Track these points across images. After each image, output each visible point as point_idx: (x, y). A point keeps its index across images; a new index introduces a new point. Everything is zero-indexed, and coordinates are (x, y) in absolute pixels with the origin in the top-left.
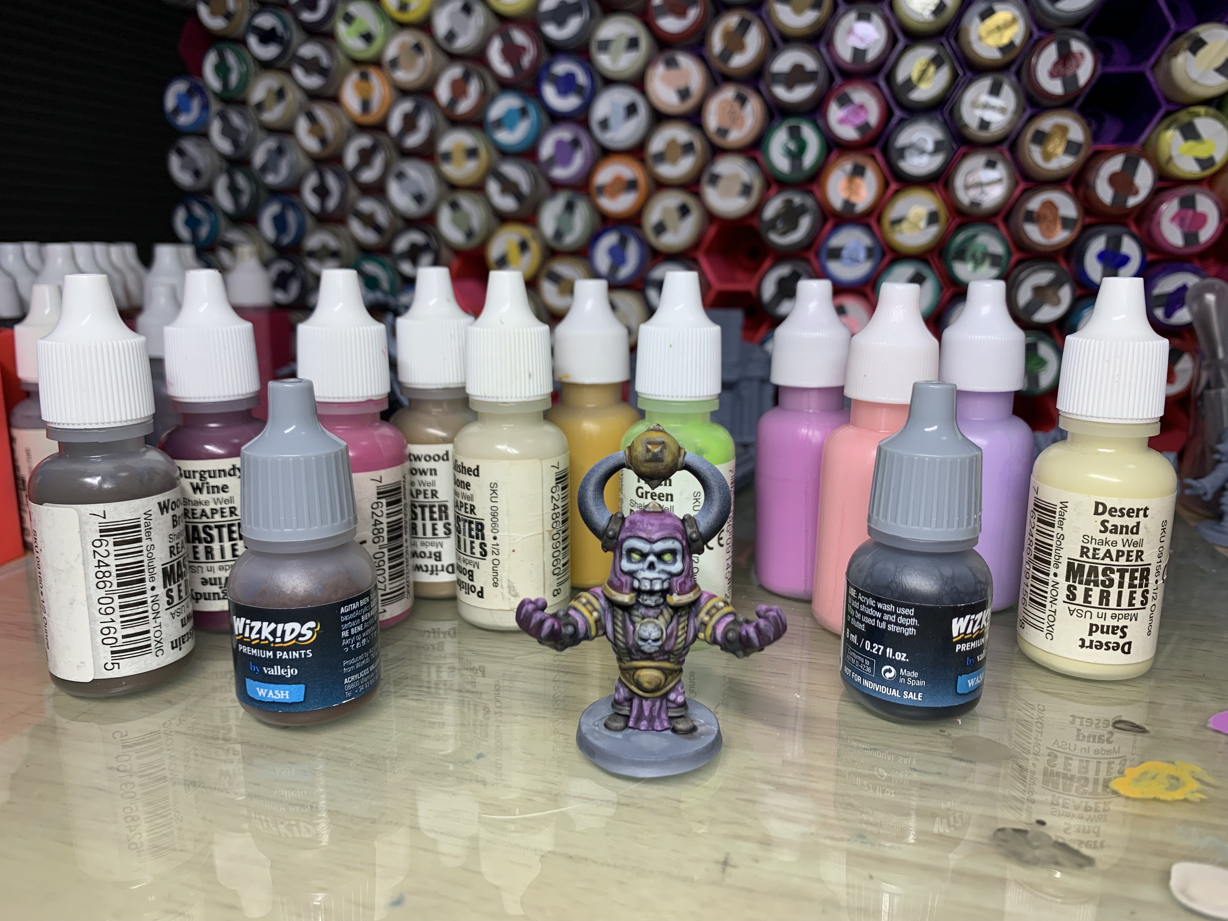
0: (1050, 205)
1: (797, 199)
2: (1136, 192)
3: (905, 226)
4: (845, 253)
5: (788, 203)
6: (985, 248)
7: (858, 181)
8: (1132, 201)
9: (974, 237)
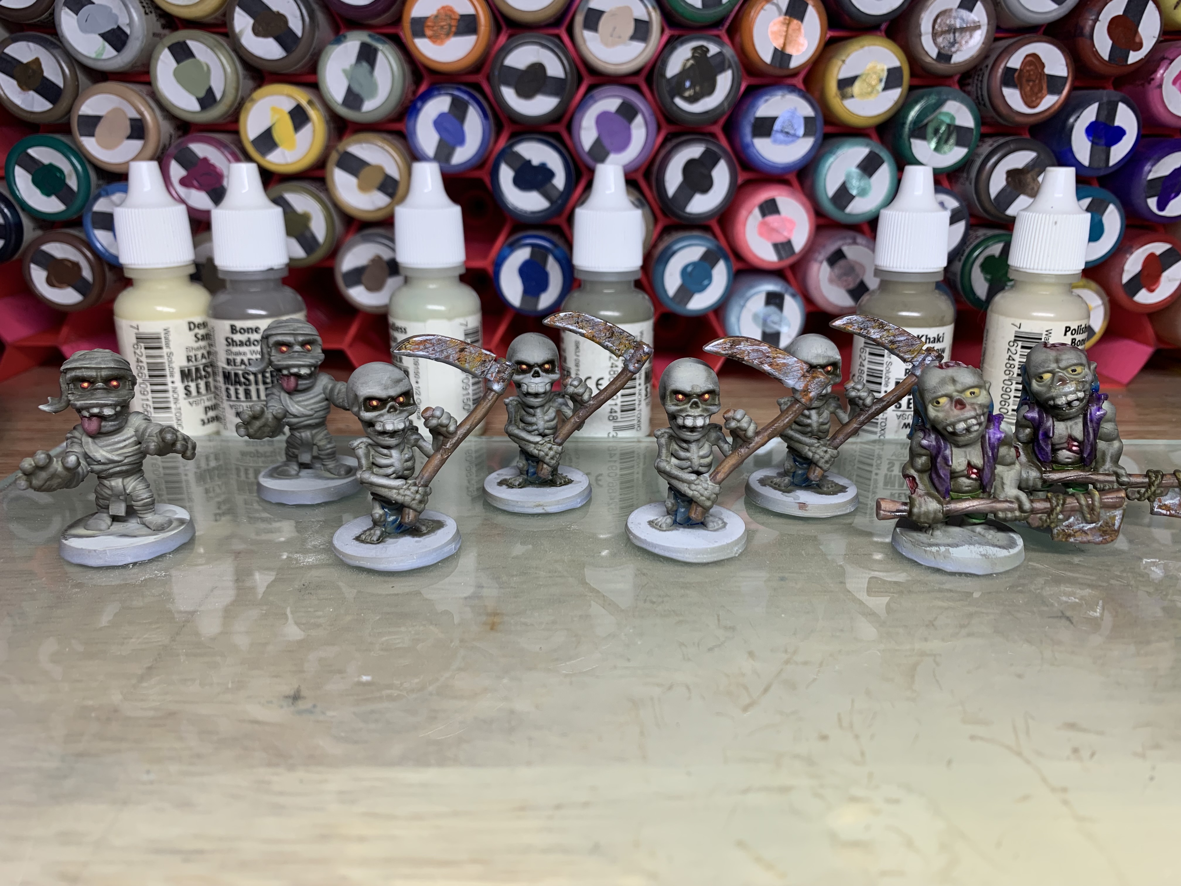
0: (1034, 60)
1: (713, 49)
2: (1139, 46)
3: (857, 88)
4: (777, 126)
5: (700, 53)
6: (953, 118)
7: (795, 22)
8: (1134, 57)
9: (940, 104)
